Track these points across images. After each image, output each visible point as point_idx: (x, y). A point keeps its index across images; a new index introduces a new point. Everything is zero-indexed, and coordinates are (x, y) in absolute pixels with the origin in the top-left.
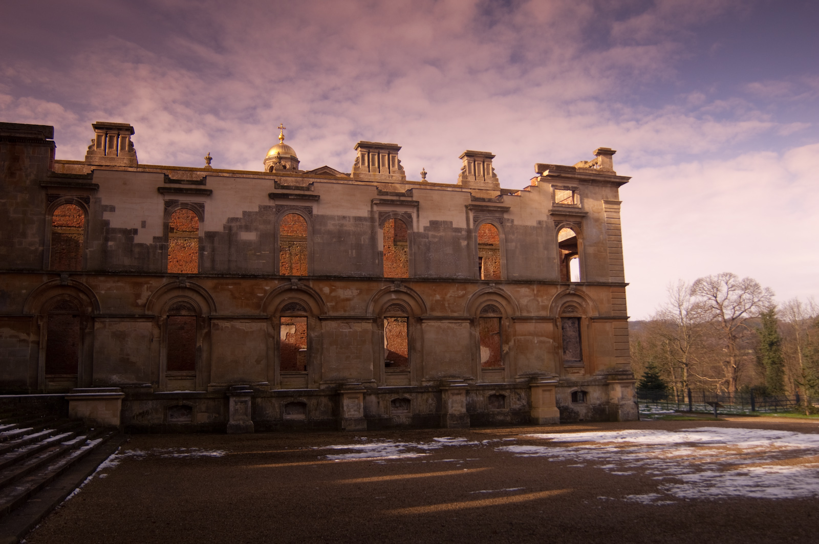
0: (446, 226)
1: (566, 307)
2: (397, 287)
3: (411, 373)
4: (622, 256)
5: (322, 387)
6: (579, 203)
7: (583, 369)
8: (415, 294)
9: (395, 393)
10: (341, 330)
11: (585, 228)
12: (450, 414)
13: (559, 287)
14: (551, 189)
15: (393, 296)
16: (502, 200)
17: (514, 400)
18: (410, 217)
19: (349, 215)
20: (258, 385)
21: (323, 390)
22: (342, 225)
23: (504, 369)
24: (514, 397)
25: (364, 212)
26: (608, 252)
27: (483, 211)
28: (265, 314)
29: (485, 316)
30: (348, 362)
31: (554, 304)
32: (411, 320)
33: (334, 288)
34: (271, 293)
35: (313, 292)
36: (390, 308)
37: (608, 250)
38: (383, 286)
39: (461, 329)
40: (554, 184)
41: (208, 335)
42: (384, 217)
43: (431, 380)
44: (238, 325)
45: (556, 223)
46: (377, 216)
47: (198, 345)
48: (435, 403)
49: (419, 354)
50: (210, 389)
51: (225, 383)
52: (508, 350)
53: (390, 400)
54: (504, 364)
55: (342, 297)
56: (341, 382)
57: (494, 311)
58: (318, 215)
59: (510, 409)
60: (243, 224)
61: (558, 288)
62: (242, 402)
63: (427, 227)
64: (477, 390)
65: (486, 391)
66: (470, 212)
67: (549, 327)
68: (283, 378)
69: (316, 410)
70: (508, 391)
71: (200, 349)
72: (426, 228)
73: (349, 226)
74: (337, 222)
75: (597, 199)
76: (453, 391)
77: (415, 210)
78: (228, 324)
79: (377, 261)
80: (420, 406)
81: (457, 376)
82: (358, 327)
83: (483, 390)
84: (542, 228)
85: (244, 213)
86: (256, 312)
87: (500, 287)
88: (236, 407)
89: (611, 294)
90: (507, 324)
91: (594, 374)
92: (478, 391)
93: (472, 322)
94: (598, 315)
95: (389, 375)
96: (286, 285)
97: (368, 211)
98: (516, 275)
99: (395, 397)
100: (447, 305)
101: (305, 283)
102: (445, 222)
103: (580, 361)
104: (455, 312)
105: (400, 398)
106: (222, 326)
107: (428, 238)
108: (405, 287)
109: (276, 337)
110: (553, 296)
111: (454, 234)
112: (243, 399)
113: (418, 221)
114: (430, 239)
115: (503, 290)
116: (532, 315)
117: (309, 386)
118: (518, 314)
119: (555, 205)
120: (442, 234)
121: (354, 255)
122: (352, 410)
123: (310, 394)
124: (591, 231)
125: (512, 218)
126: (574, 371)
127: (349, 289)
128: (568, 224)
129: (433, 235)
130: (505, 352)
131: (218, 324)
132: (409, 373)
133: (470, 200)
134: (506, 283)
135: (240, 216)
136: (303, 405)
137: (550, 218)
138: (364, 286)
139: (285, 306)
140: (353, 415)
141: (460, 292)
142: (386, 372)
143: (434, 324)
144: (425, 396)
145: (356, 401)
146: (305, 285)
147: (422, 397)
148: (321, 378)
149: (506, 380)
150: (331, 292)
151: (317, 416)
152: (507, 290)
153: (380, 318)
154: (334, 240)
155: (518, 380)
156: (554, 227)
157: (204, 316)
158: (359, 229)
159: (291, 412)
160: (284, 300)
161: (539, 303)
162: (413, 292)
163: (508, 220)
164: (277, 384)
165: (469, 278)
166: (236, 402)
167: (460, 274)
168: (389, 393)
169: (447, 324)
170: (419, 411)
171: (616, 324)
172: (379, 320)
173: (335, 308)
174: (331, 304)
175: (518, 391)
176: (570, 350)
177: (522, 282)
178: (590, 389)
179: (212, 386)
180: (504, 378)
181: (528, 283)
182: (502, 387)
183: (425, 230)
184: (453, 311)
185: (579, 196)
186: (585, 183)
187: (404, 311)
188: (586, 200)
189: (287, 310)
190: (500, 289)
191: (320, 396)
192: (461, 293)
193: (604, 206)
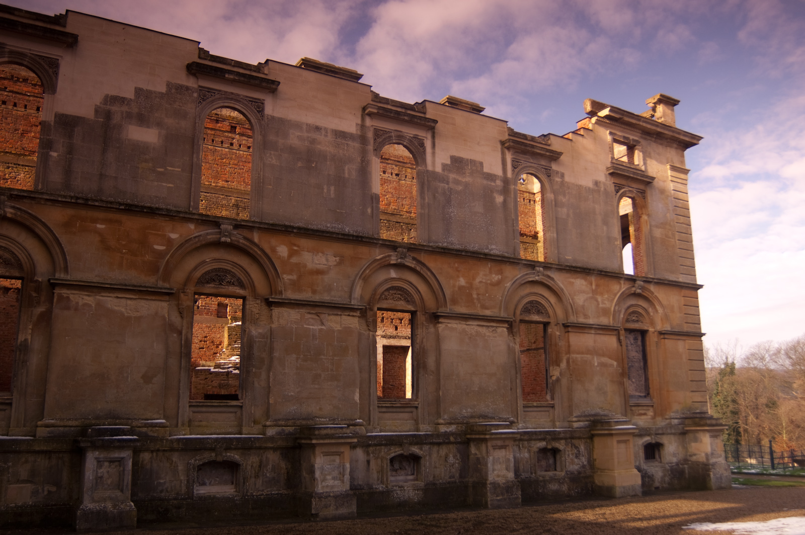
0: (474, 168)
1: (630, 314)
2: (401, 258)
3: (419, 410)
4: (692, 245)
5: (271, 432)
6: (642, 163)
7: (651, 409)
8: (429, 274)
9: (396, 445)
10: (305, 326)
11: (649, 201)
12: (491, 484)
13: (622, 282)
14: (609, 138)
15: (393, 274)
16: (549, 142)
17: (571, 456)
18: (422, 145)
19: (326, 126)
20: (146, 425)
21: (272, 439)
22: (313, 141)
23: (553, 407)
24: (570, 453)
25: (350, 125)
26: (677, 238)
27: (524, 152)
28: (167, 285)
29: (527, 319)
30: (316, 386)
31: (617, 308)
32: (421, 317)
33: (295, 248)
34: (181, 245)
35: (259, 252)
36: (386, 293)
37: (677, 236)
38: (378, 254)
39: (495, 337)
40: (613, 131)
41: (46, 319)
42: (382, 138)
43: (453, 421)
44: (111, 301)
45: (617, 188)
46: (370, 135)
47: (21, 338)
48: (459, 463)
49: (431, 377)
50: (42, 432)
51: (76, 420)
52: (559, 375)
53: (389, 457)
54: (553, 398)
55: (310, 266)
56: (304, 422)
57: (539, 312)
58: (273, 118)
59: (566, 471)
60: (135, 110)
61: (620, 284)
62: (111, 461)
63: (447, 165)
64: (521, 440)
65: (533, 442)
66: (506, 151)
67: (611, 341)
68: (194, 412)
69: (257, 476)
70: (563, 442)
71: (25, 348)
72: (444, 166)
73: (325, 145)
74: (305, 134)
75: (661, 162)
76: (495, 443)
77: (429, 136)
78: (91, 299)
79: (369, 210)
80: (436, 467)
81: (490, 415)
82: (336, 323)
83: (529, 440)
84: (599, 191)
85: (138, 91)
86: (149, 280)
87: (549, 273)
88: (100, 471)
89: (683, 298)
90: (558, 333)
91: (667, 417)
92: (521, 442)
93: (511, 326)
94: (669, 329)
95: (384, 412)
96: (209, 233)
97: (357, 124)
98: (569, 257)
99: (395, 451)
100: (475, 296)
101: (246, 233)
102: (473, 162)
103: (645, 397)
104: (487, 308)
105: (405, 454)
106: (77, 303)
107: (448, 183)
108: (414, 259)
109: (184, 332)
110: (616, 295)
111: (485, 182)
112: (116, 455)
113: (434, 153)
114: (451, 185)
115: (552, 279)
116: (591, 321)
117: (244, 430)
118: (573, 319)
119: (614, 161)
120: (468, 179)
121: (332, 196)
122: (329, 477)
123: (246, 446)
124: (656, 205)
125: (563, 172)
126: (641, 412)
127: (323, 253)
128: (630, 191)
129: (455, 178)
130: (554, 378)
131: (68, 298)
132: (414, 410)
133: (507, 134)
134: (557, 269)
135: (130, 94)
136: (233, 467)
137: (608, 179)
138: (347, 250)
139: (205, 273)
140: (332, 487)
141: (494, 276)
142: (378, 407)
143: (455, 326)
144: (444, 450)
145: (337, 459)
146: (245, 238)
147: (438, 452)
148: (267, 415)
149: (557, 424)
150: (290, 255)
151: (258, 488)
152: (560, 280)
153: (371, 310)
154: (300, 164)
155: (576, 425)
156: (615, 193)
157: (40, 280)
158: (341, 151)
159: (207, 481)
160: (204, 262)
161: (598, 304)
162: (425, 269)
163: (557, 172)
164: (183, 425)
165: (506, 254)
166: (99, 462)
167: (494, 247)
168: (386, 445)
169: (476, 328)
170: (434, 477)
171: (690, 342)
172: (369, 313)
173: (296, 285)
174: (290, 277)
175: (576, 442)
176: (634, 380)
177: (578, 270)
178: (665, 440)
179: (47, 426)
180: (553, 421)
181: (584, 271)
182: (554, 436)
183: (443, 170)
184: (484, 307)
185: (641, 154)
186: (648, 138)
187: (408, 301)
188: (649, 161)
189: (208, 283)
190: (549, 277)
191: (266, 448)
192: (496, 278)
193: (669, 173)
